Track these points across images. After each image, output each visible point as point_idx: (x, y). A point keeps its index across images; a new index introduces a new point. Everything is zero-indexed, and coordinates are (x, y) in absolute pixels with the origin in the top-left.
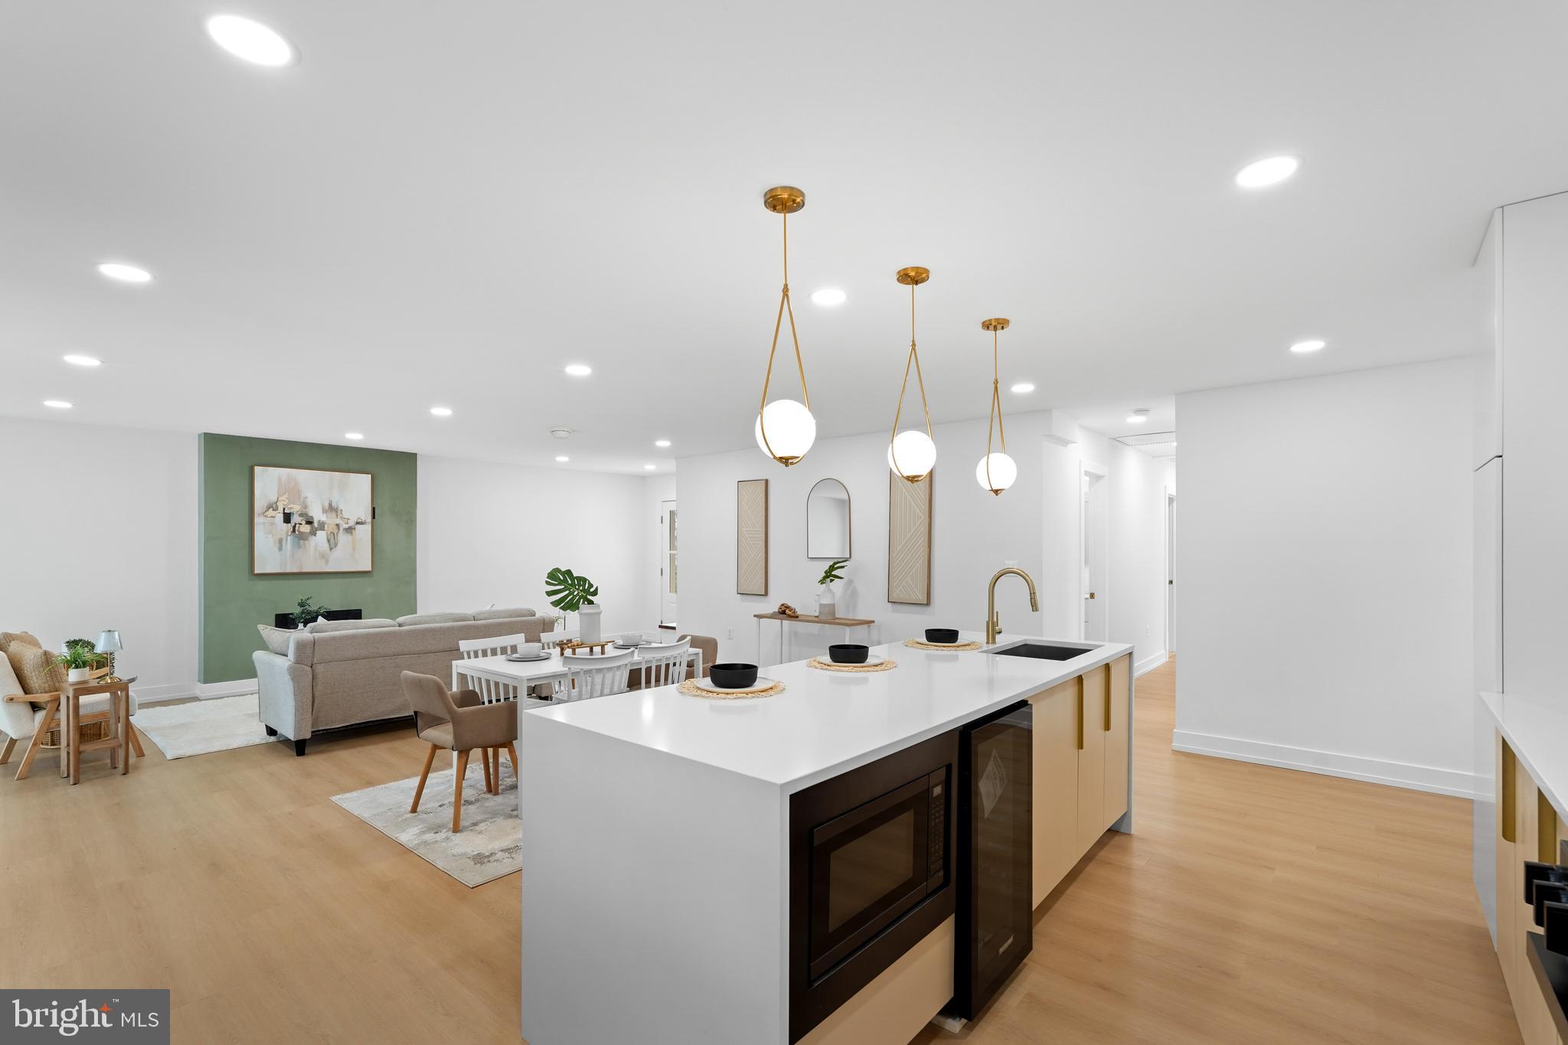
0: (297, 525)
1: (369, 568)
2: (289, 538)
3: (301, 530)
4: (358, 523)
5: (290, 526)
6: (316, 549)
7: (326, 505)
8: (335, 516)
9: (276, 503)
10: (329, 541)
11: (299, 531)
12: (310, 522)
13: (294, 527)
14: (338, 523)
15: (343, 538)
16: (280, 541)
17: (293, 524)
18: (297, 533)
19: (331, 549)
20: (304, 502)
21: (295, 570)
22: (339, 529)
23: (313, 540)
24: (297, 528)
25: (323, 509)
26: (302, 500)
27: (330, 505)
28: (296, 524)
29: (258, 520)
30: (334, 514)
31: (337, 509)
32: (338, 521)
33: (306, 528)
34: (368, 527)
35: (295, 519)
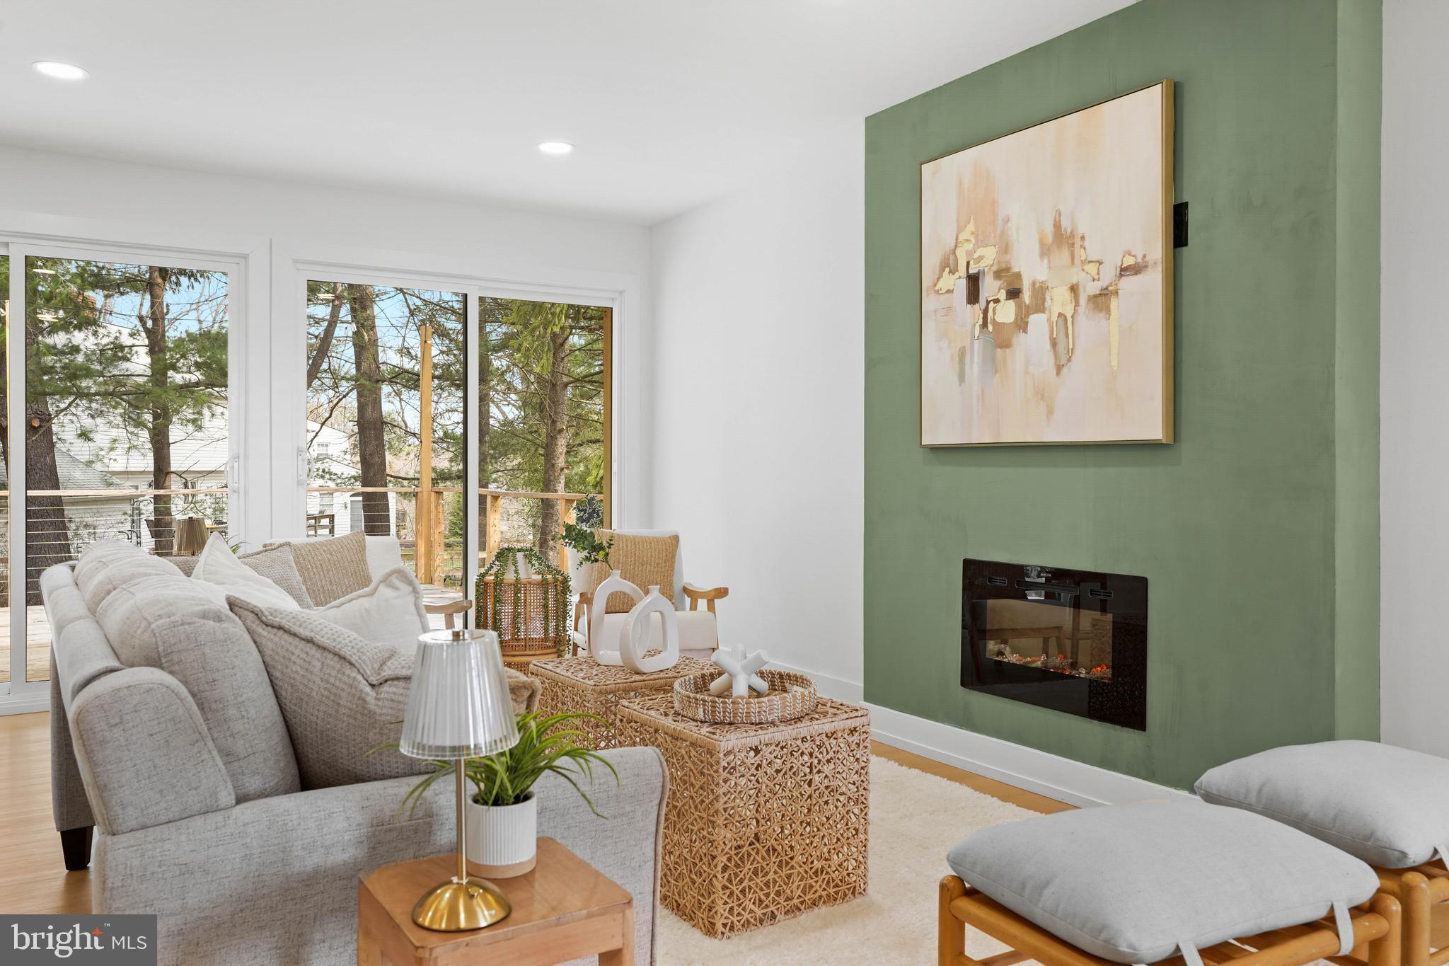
0: (992, 305)
1: (1154, 430)
2: (976, 342)
3: (999, 319)
4: (1124, 271)
5: (977, 309)
6: (1027, 373)
7: (1049, 229)
8: (1067, 260)
9: (954, 253)
10: (1054, 344)
11: (994, 321)
12: (1014, 294)
13: (985, 312)
14: (1075, 281)
15: (1087, 326)
16: (962, 354)
17: (982, 303)
18: (990, 328)
19: (1059, 369)
20: (1003, 234)
21: (987, 439)
22: (1077, 304)
23: (1020, 340)
24: (990, 314)
25: (1042, 244)
26: (999, 231)
27: (1057, 226)
28: (988, 302)
29: (929, 304)
30: (1066, 253)
31: (1072, 235)
32: (1076, 276)
33: (1006, 312)
34: (1153, 283)
35: (989, 288)
